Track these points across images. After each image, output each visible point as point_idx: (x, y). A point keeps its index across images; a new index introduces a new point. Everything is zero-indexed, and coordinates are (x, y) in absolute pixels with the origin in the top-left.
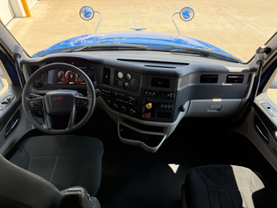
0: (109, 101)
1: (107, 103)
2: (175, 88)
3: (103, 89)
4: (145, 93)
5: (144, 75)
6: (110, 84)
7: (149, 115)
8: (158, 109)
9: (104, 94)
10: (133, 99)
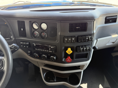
0: (29, 52)
1: (28, 53)
2: (92, 30)
3: (21, 41)
4: (64, 40)
5: (61, 22)
6: (27, 36)
7: (70, 60)
8: (78, 52)
9: (23, 46)
10: (52, 47)
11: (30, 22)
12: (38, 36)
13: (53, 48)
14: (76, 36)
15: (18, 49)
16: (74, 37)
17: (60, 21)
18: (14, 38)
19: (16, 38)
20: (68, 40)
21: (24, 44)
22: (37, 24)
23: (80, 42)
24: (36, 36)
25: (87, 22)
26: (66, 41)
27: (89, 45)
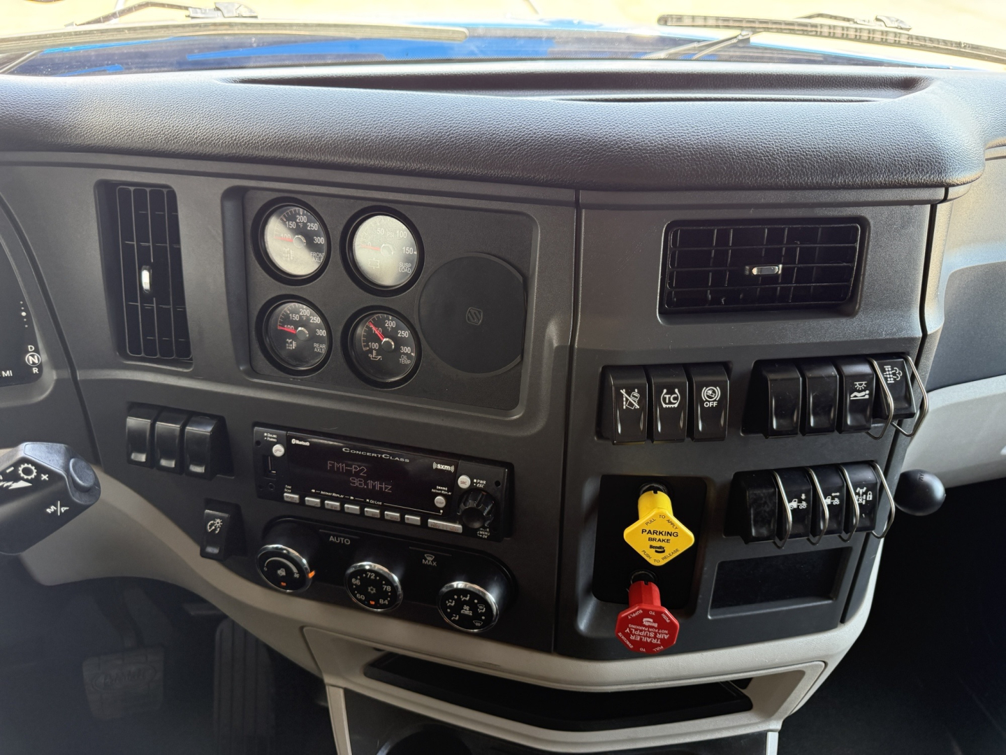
0: (217, 523)
2: (909, 305)
3: (137, 409)
4: (604, 404)
5: (577, 205)
6: (194, 352)
7: (662, 624)
8: (748, 539)
9: (152, 462)
10: (464, 481)
11: (236, 195)
12: (321, 348)
13: (472, 489)
14: (743, 365)
15: (77, 499)
16: (718, 368)
17: (568, 195)
18: (56, 365)
19: (80, 375)
20: (650, 402)
21: (166, 438)
22: (314, 226)
23: (778, 433)
24: (298, 356)
25: (865, 212)
26: (629, 416)
27: (871, 464)
